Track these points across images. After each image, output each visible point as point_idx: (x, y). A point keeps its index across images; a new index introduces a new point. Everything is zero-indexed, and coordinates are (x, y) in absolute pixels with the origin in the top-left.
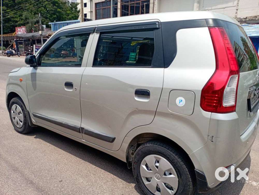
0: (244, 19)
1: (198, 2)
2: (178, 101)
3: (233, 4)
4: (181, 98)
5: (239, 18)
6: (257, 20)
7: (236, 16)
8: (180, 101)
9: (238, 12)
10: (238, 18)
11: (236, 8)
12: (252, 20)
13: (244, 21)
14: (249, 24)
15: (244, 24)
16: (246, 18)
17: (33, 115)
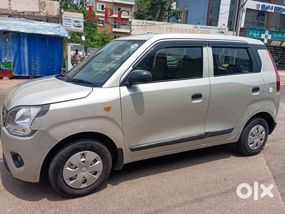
0: (22, 13)
4: (271, 88)
5: (16, 11)
6: (35, 17)
7: (10, 8)
9: (12, 3)
10: (13, 11)
12: (31, 15)
13: (22, 16)
14: (28, 19)
15: (23, 19)
16: (24, 13)
17: (131, 150)
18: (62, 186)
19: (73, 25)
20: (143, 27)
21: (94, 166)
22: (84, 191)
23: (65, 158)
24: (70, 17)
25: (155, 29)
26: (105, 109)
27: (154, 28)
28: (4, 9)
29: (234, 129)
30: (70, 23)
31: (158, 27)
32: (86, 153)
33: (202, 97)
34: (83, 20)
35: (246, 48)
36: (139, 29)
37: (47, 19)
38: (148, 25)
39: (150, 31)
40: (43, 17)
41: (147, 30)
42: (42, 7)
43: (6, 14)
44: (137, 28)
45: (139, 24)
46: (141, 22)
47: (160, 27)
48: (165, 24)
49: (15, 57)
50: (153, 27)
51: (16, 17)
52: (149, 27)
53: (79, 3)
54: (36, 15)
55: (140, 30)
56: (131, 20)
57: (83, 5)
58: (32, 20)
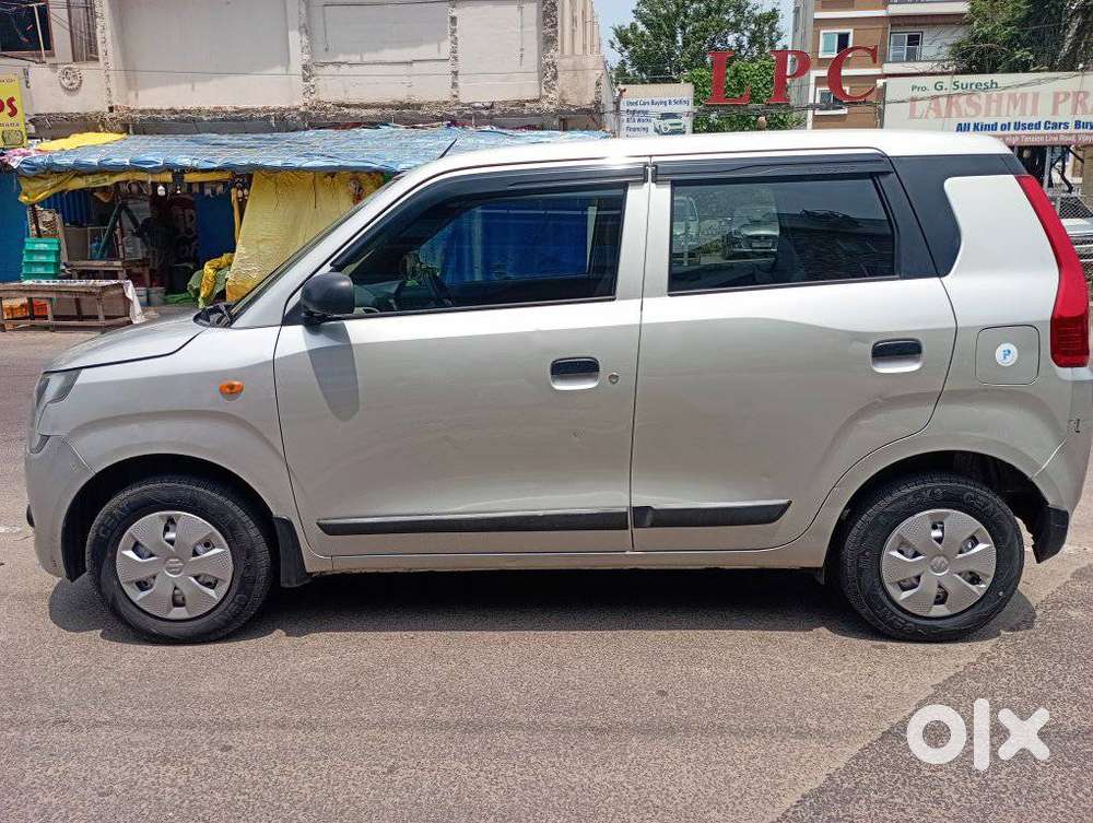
0: (487, 108)
1: (303, 30)
2: (999, 354)
3: (439, 50)
4: (1006, 346)
5: (469, 104)
6: (526, 116)
7: (455, 96)
8: (1006, 354)
9: (461, 80)
10: (464, 105)
11: (447, 67)
12: (512, 114)
13: (487, 117)
14: (503, 128)
15: (488, 128)
16: (492, 107)
17: (322, 529)
18: (114, 599)
19: (656, 131)
20: (938, 105)
21: (205, 558)
22: (181, 628)
23: (120, 522)
24: (644, 104)
25: (999, 106)
26: (222, 391)
27: (994, 105)
28: (438, 103)
29: (790, 508)
30: (645, 125)
31: (1012, 97)
32: (179, 516)
33: (598, 370)
34: (690, 108)
35: (872, 176)
36: (918, 114)
37: (561, 120)
38: (960, 90)
39: (972, 116)
40: (548, 113)
41: (959, 115)
42: (546, 82)
43: (441, 119)
44: (913, 110)
45: (920, 94)
46: (931, 87)
47: (1024, 96)
48: (1039, 82)
49: (446, 252)
50: (989, 97)
51: (471, 125)
52: (969, 103)
53: (745, 43)
54: (526, 111)
55: (926, 117)
56: (884, 81)
57: (762, 44)
58: (513, 129)
